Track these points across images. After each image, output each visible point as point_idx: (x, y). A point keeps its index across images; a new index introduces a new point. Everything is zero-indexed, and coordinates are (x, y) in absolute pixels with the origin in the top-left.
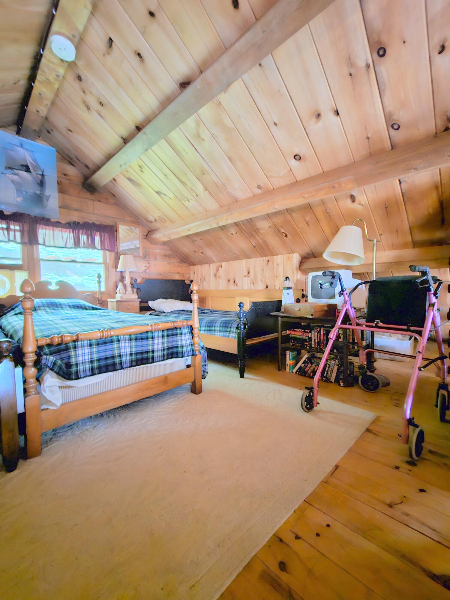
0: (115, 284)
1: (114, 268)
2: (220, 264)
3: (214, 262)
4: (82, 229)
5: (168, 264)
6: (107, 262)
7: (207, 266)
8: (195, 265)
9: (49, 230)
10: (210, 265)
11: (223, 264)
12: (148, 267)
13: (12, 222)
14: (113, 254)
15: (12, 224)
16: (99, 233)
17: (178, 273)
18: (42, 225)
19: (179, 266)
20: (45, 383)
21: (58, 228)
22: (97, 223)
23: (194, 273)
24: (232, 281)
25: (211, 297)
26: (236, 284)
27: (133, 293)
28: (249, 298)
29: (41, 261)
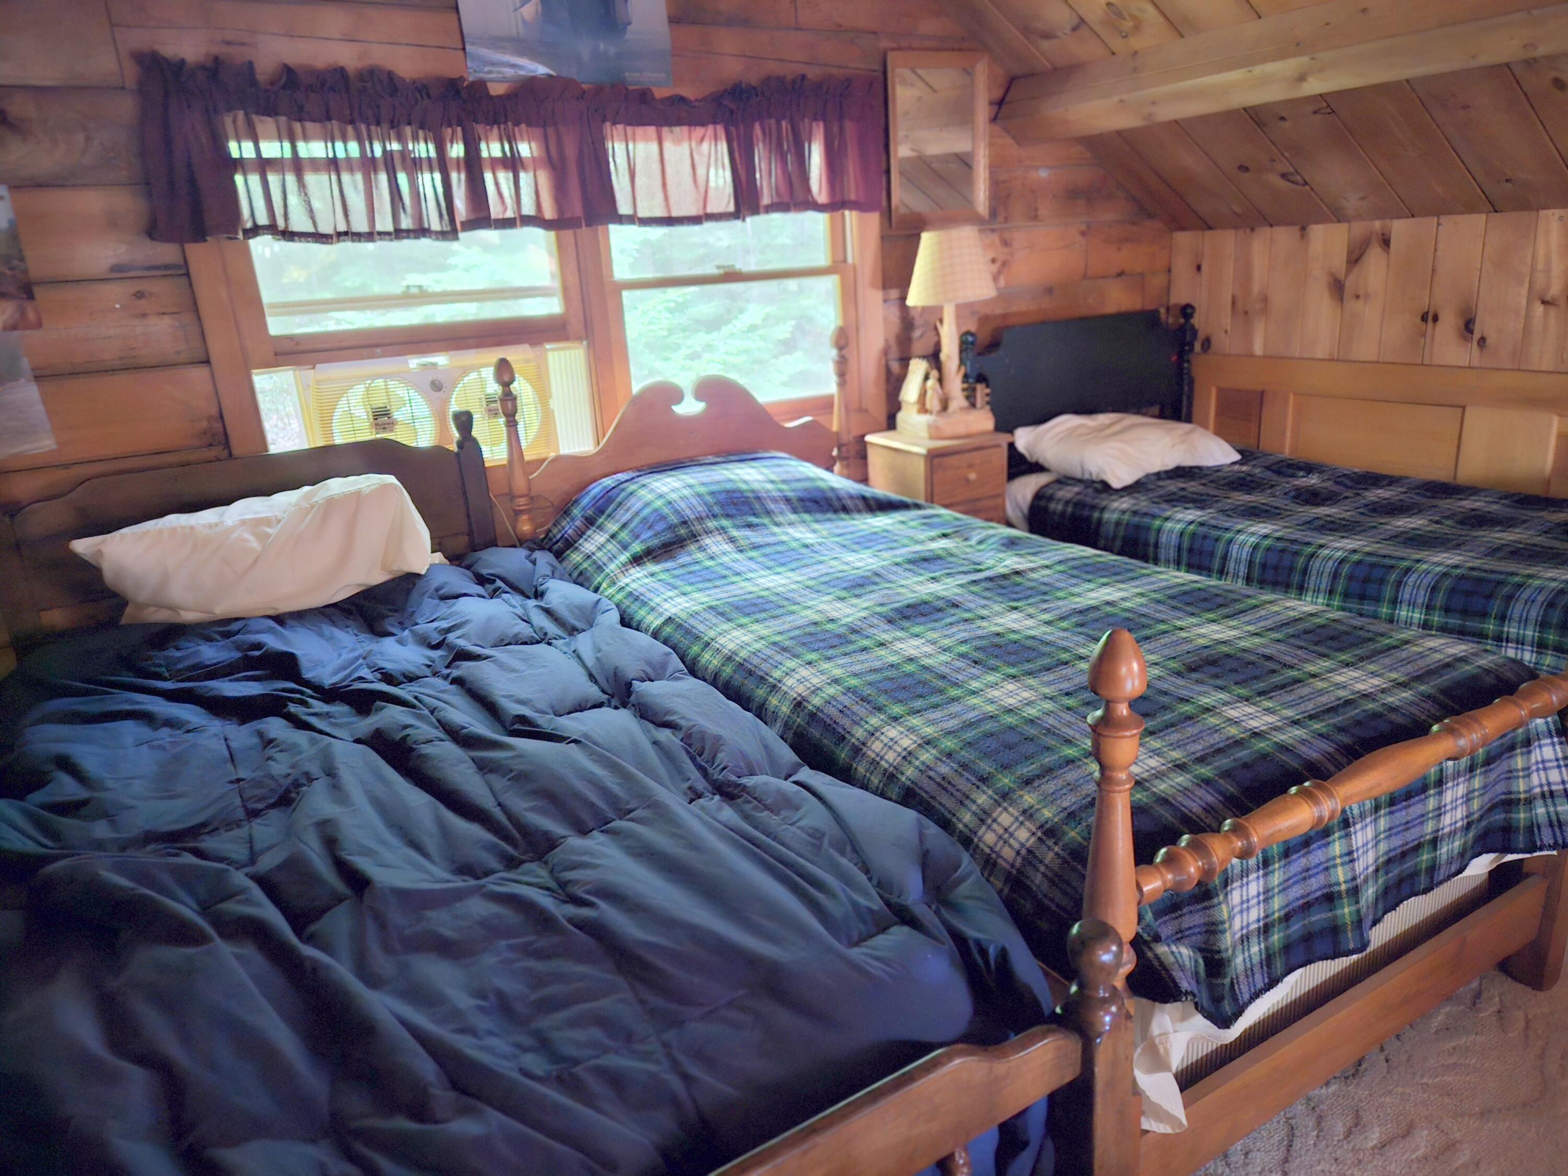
0: (883, 362)
1: (880, 284)
2: (1377, 224)
3: (1337, 215)
4: (760, 118)
5: (1083, 234)
6: (850, 259)
7: (1284, 236)
8: (1210, 228)
9: (646, 139)
10: (1303, 229)
11: (1399, 228)
12: (1004, 264)
13: (523, 126)
14: (874, 219)
15: (522, 139)
16: (821, 125)
17: (1120, 274)
18: (620, 127)
19: (1127, 240)
20: (1167, 1051)
21: (677, 129)
22: (813, 73)
23: (1199, 268)
24: (1449, 323)
25: (1295, 394)
26: (1477, 336)
27: (973, 405)
28: (1559, 415)
29: (625, 294)
